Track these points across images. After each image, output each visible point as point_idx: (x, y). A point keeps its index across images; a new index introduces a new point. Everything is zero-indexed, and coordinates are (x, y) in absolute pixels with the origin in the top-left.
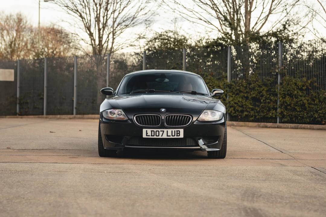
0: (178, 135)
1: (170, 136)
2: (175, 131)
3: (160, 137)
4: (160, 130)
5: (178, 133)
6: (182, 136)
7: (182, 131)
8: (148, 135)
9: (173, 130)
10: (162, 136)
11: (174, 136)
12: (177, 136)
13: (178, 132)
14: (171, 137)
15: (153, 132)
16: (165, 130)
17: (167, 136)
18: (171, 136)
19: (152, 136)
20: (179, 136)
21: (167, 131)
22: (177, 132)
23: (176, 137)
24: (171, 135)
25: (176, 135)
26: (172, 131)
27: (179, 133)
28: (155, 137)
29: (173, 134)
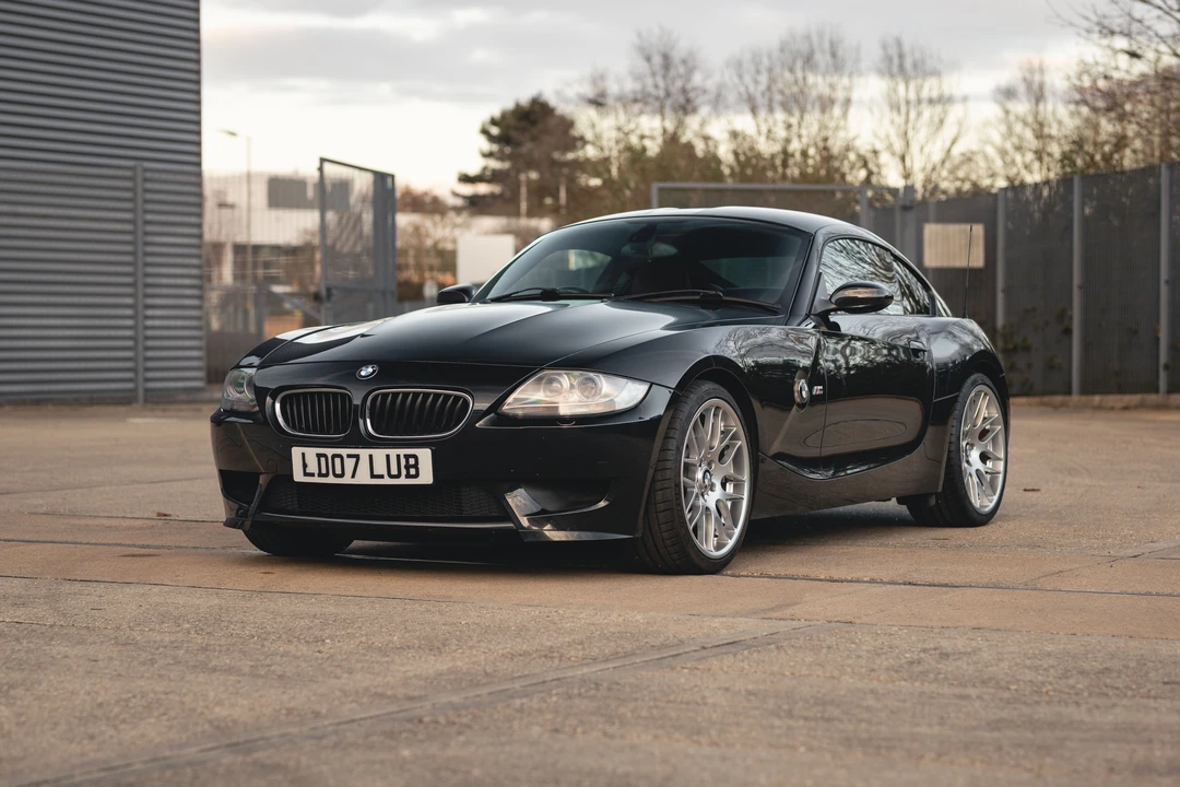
0: (413, 471)
1: (382, 477)
2: (398, 456)
3: (347, 480)
4: (344, 452)
5: (413, 466)
6: (426, 476)
7: (425, 456)
8: (307, 471)
9: (393, 452)
10: (353, 476)
11: (398, 476)
12: (408, 476)
13: (412, 461)
14: (387, 481)
15: (323, 460)
16: (364, 453)
17: (373, 476)
18: (386, 476)
19: (320, 475)
20: (417, 476)
21: (371, 456)
22: (407, 461)
23: (403, 481)
24: (385, 473)
25: (404, 472)
26: (388, 456)
27: (416, 466)
28: (331, 480)
29: (394, 471)
